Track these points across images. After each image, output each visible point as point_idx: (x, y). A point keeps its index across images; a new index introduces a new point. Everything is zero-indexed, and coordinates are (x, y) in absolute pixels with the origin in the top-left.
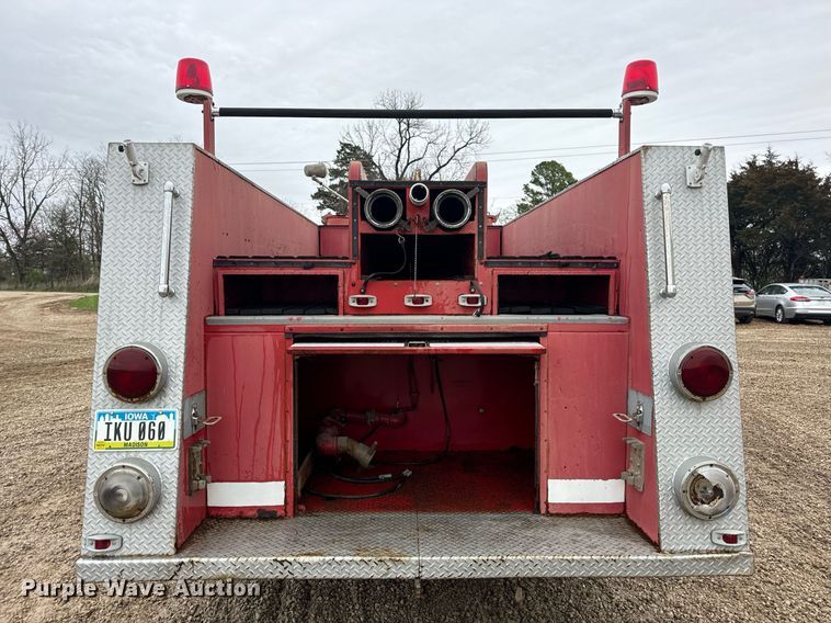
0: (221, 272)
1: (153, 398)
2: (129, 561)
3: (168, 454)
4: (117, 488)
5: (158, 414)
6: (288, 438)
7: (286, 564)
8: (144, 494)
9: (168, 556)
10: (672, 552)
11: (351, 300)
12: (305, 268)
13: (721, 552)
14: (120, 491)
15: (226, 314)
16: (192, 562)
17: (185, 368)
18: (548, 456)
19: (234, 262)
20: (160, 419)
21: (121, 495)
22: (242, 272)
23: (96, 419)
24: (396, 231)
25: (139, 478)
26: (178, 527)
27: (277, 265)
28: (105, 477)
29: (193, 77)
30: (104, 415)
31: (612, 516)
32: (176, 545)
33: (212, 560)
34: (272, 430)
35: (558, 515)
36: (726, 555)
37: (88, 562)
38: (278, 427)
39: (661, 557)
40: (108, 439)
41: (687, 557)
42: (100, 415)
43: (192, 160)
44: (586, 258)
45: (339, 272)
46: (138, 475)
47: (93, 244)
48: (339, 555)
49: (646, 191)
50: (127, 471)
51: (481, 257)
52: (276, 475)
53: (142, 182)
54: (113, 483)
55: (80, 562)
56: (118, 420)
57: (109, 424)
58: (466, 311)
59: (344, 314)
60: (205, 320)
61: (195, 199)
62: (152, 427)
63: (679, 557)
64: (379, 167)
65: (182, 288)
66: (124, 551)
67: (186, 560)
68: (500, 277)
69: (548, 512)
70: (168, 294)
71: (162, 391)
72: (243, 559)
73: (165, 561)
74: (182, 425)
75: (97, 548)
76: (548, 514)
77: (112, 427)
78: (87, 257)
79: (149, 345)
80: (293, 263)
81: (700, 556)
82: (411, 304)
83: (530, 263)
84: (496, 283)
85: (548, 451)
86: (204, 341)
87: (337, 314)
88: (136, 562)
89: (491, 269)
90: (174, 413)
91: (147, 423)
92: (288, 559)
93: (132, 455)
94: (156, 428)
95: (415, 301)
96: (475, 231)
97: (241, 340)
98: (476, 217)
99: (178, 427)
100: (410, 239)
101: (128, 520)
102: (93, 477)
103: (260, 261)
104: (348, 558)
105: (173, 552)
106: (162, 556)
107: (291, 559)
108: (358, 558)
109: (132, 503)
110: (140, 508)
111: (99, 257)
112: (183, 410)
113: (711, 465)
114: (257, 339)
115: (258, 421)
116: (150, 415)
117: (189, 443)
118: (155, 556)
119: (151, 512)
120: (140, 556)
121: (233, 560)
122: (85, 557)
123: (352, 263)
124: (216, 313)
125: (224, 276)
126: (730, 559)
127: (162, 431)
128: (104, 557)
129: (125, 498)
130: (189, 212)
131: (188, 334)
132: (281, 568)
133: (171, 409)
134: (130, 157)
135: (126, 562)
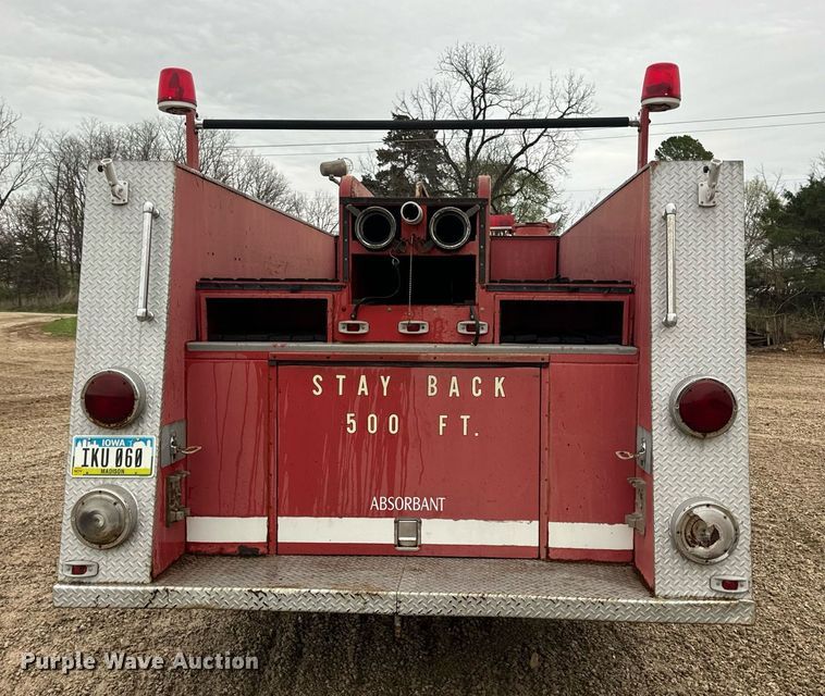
0: (205, 295)
1: (130, 425)
2: (105, 588)
3: (144, 482)
4: (94, 513)
5: (135, 440)
6: (272, 472)
7: (260, 595)
8: (120, 520)
9: (143, 584)
10: (666, 598)
11: (340, 326)
12: (293, 292)
13: (720, 599)
14: (97, 516)
15: (209, 340)
16: (167, 591)
17: (163, 395)
18: (548, 497)
19: (217, 285)
20: (137, 445)
21: (97, 520)
22: (225, 295)
23: (73, 444)
24: (389, 252)
25: (115, 504)
26: (153, 556)
27: (263, 288)
28: (82, 502)
29: (176, 88)
30: (82, 440)
31: (618, 564)
32: (151, 574)
33: (187, 589)
34: (255, 463)
35: (559, 561)
36: (724, 602)
37: (64, 587)
38: (261, 459)
39: (653, 601)
40: (85, 465)
41: (681, 602)
42: (77, 440)
43: (172, 178)
44: (599, 282)
45: (328, 296)
46: (115, 501)
47: (71, 250)
48: (316, 588)
49: (654, 211)
50: (104, 496)
51: (482, 280)
52: (258, 509)
53: (122, 202)
54: (90, 508)
55: (57, 586)
56: (96, 446)
57: (86, 450)
58: (465, 339)
59: (334, 341)
60: (186, 346)
61: (175, 219)
62: (129, 454)
63: (672, 602)
64: (444, 147)
65: (161, 313)
66: (100, 578)
67: (161, 588)
68: (501, 302)
69: (548, 557)
70: (147, 318)
71: (139, 418)
72: (217, 589)
73: (139, 588)
74: (160, 452)
75: (73, 573)
76: (548, 559)
77: (90, 454)
78: (63, 266)
79: (127, 371)
80: (279, 286)
81: (695, 602)
82: (405, 331)
83: (537, 287)
84: (498, 308)
85: (549, 492)
86: (184, 367)
87: (325, 341)
88: (111, 588)
89: (492, 294)
90: (151, 440)
91: (124, 449)
92: (263, 590)
93: (109, 482)
94: (133, 455)
95: (410, 327)
96: (477, 253)
97: (224, 367)
98: (477, 237)
99: (155, 454)
100: (404, 260)
101: (104, 546)
102: (70, 502)
103: (245, 283)
104: (324, 591)
105: (148, 581)
106: (138, 584)
107: (265, 590)
108: (334, 592)
109: (108, 529)
110: (116, 534)
111: (79, 267)
112: (160, 437)
113: (708, 505)
114: (240, 366)
115: (240, 453)
116: (127, 441)
117: (166, 472)
118: (130, 584)
119: (126, 540)
120: (116, 583)
121: (208, 589)
122: (62, 582)
123: (342, 286)
124: (199, 339)
125: (207, 299)
126: (728, 606)
127: (139, 457)
128: (80, 583)
129: (101, 523)
130: (169, 233)
131: (167, 359)
132: (255, 599)
133: (148, 436)
134: (109, 176)
135: (102, 588)
